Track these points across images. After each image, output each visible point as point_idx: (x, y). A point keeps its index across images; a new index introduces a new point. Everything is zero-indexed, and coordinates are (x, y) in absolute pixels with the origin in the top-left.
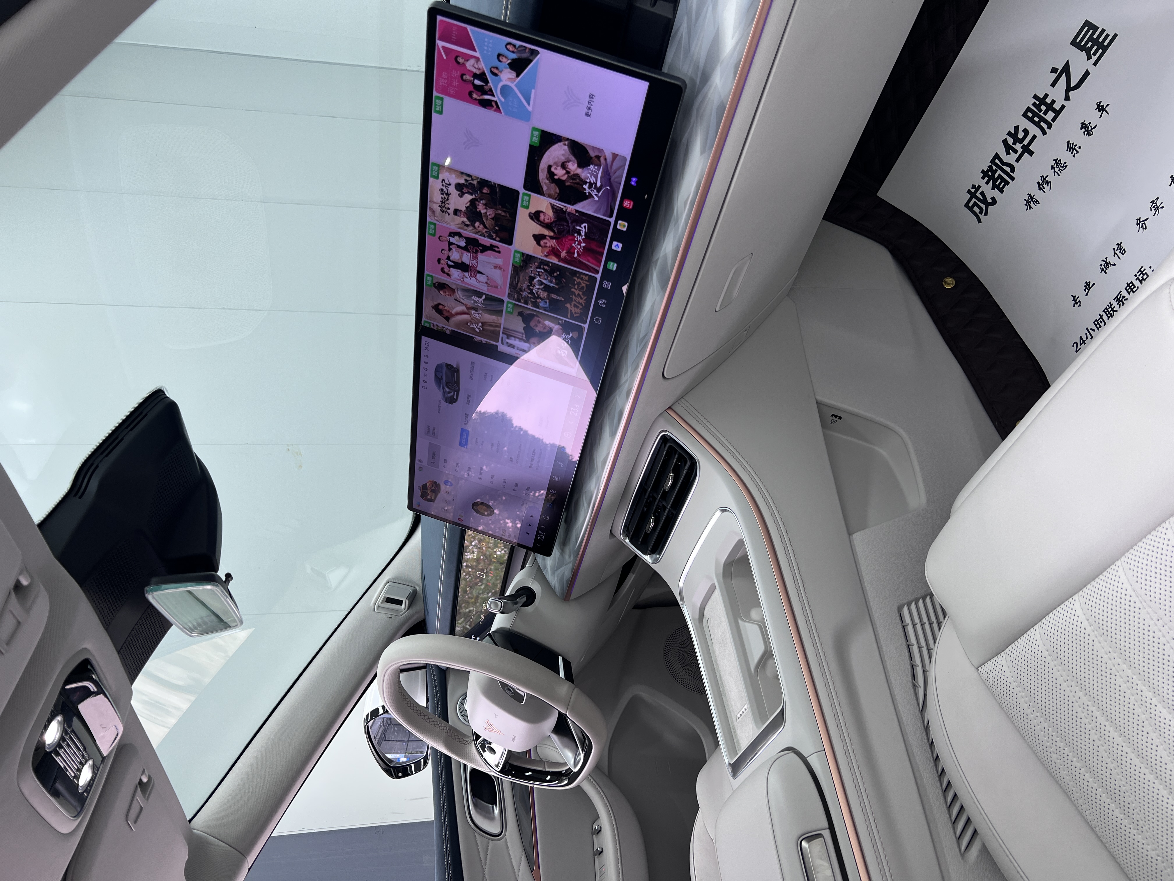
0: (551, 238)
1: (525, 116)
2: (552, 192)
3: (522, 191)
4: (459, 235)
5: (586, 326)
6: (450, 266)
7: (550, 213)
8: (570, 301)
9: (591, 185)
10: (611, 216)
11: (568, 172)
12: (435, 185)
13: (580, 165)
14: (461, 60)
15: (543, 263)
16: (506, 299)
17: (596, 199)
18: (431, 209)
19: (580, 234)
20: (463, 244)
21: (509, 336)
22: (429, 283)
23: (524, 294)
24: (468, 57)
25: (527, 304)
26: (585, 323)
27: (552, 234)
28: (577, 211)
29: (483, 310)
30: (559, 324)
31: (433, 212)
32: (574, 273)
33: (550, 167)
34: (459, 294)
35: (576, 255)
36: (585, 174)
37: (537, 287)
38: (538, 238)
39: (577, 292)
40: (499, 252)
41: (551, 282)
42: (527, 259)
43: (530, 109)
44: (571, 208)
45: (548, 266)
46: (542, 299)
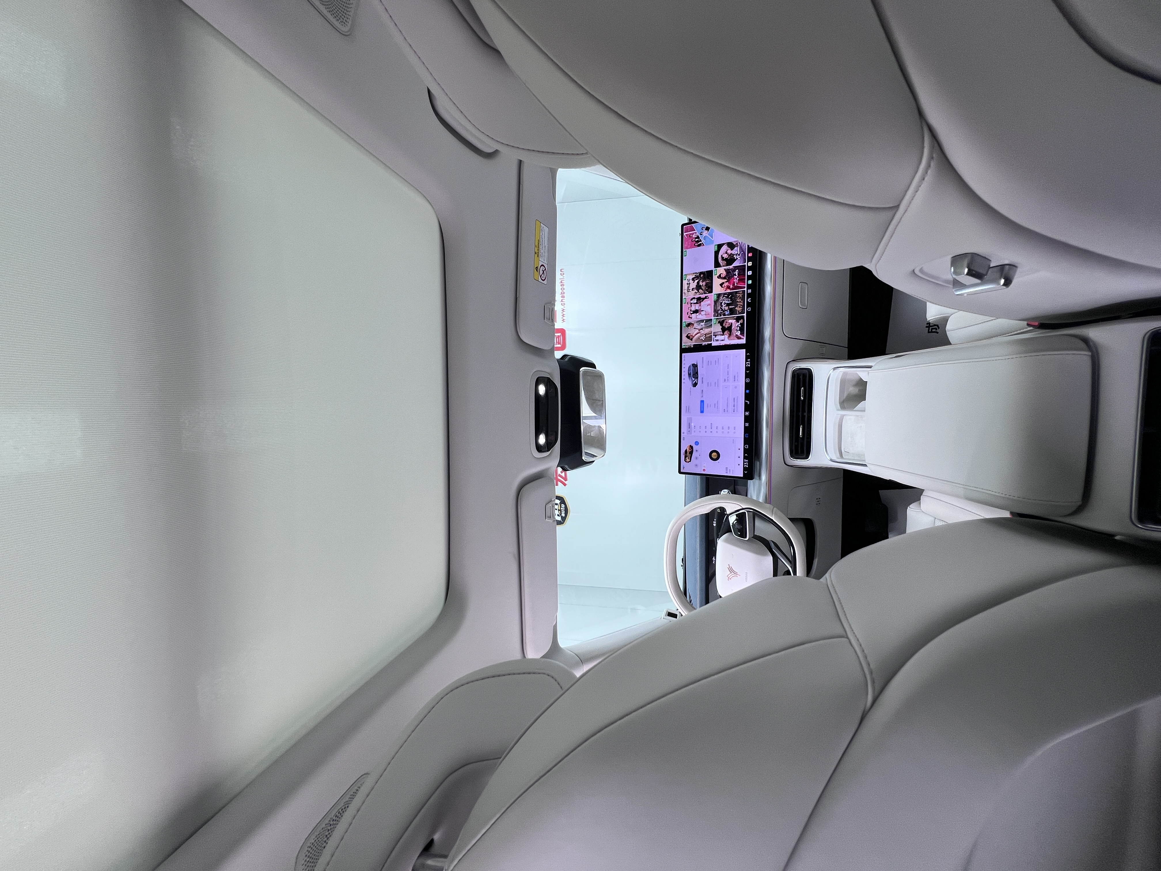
0: (726, 282)
1: (712, 242)
2: (724, 264)
3: (714, 269)
4: (694, 298)
5: (745, 315)
6: (691, 314)
7: (725, 273)
8: (736, 306)
9: (736, 254)
10: (745, 262)
11: (728, 254)
12: (685, 282)
13: (732, 250)
14: (691, 236)
15: (725, 294)
16: (713, 318)
17: (739, 258)
18: (684, 293)
19: (736, 275)
20: (696, 302)
21: (716, 336)
22: (685, 325)
23: (719, 312)
24: (693, 234)
25: (721, 316)
26: (744, 313)
27: (726, 280)
28: (733, 267)
29: (705, 328)
30: (735, 319)
31: (685, 293)
32: (736, 292)
33: (722, 255)
34: (696, 325)
35: (736, 285)
36: (734, 252)
37: (724, 306)
38: (721, 285)
39: (739, 300)
40: (708, 298)
41: (728, 301)
42: (719, 295)
43: (713, 239)
44: (731, 267)
45: (726, 294)
46: (726, 311)
